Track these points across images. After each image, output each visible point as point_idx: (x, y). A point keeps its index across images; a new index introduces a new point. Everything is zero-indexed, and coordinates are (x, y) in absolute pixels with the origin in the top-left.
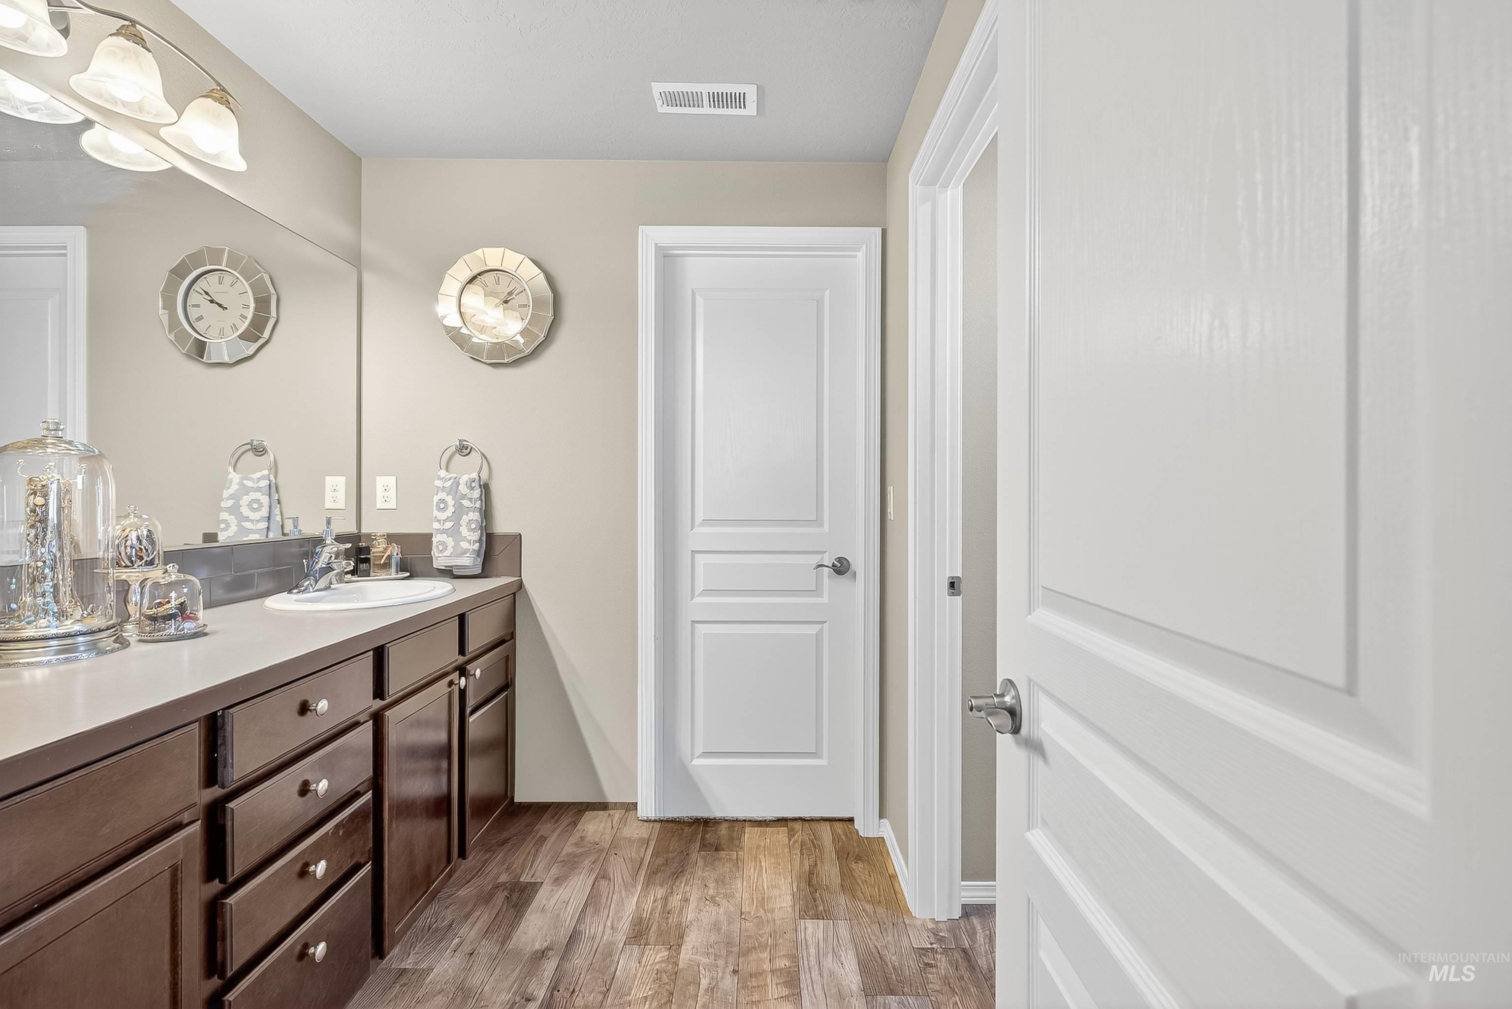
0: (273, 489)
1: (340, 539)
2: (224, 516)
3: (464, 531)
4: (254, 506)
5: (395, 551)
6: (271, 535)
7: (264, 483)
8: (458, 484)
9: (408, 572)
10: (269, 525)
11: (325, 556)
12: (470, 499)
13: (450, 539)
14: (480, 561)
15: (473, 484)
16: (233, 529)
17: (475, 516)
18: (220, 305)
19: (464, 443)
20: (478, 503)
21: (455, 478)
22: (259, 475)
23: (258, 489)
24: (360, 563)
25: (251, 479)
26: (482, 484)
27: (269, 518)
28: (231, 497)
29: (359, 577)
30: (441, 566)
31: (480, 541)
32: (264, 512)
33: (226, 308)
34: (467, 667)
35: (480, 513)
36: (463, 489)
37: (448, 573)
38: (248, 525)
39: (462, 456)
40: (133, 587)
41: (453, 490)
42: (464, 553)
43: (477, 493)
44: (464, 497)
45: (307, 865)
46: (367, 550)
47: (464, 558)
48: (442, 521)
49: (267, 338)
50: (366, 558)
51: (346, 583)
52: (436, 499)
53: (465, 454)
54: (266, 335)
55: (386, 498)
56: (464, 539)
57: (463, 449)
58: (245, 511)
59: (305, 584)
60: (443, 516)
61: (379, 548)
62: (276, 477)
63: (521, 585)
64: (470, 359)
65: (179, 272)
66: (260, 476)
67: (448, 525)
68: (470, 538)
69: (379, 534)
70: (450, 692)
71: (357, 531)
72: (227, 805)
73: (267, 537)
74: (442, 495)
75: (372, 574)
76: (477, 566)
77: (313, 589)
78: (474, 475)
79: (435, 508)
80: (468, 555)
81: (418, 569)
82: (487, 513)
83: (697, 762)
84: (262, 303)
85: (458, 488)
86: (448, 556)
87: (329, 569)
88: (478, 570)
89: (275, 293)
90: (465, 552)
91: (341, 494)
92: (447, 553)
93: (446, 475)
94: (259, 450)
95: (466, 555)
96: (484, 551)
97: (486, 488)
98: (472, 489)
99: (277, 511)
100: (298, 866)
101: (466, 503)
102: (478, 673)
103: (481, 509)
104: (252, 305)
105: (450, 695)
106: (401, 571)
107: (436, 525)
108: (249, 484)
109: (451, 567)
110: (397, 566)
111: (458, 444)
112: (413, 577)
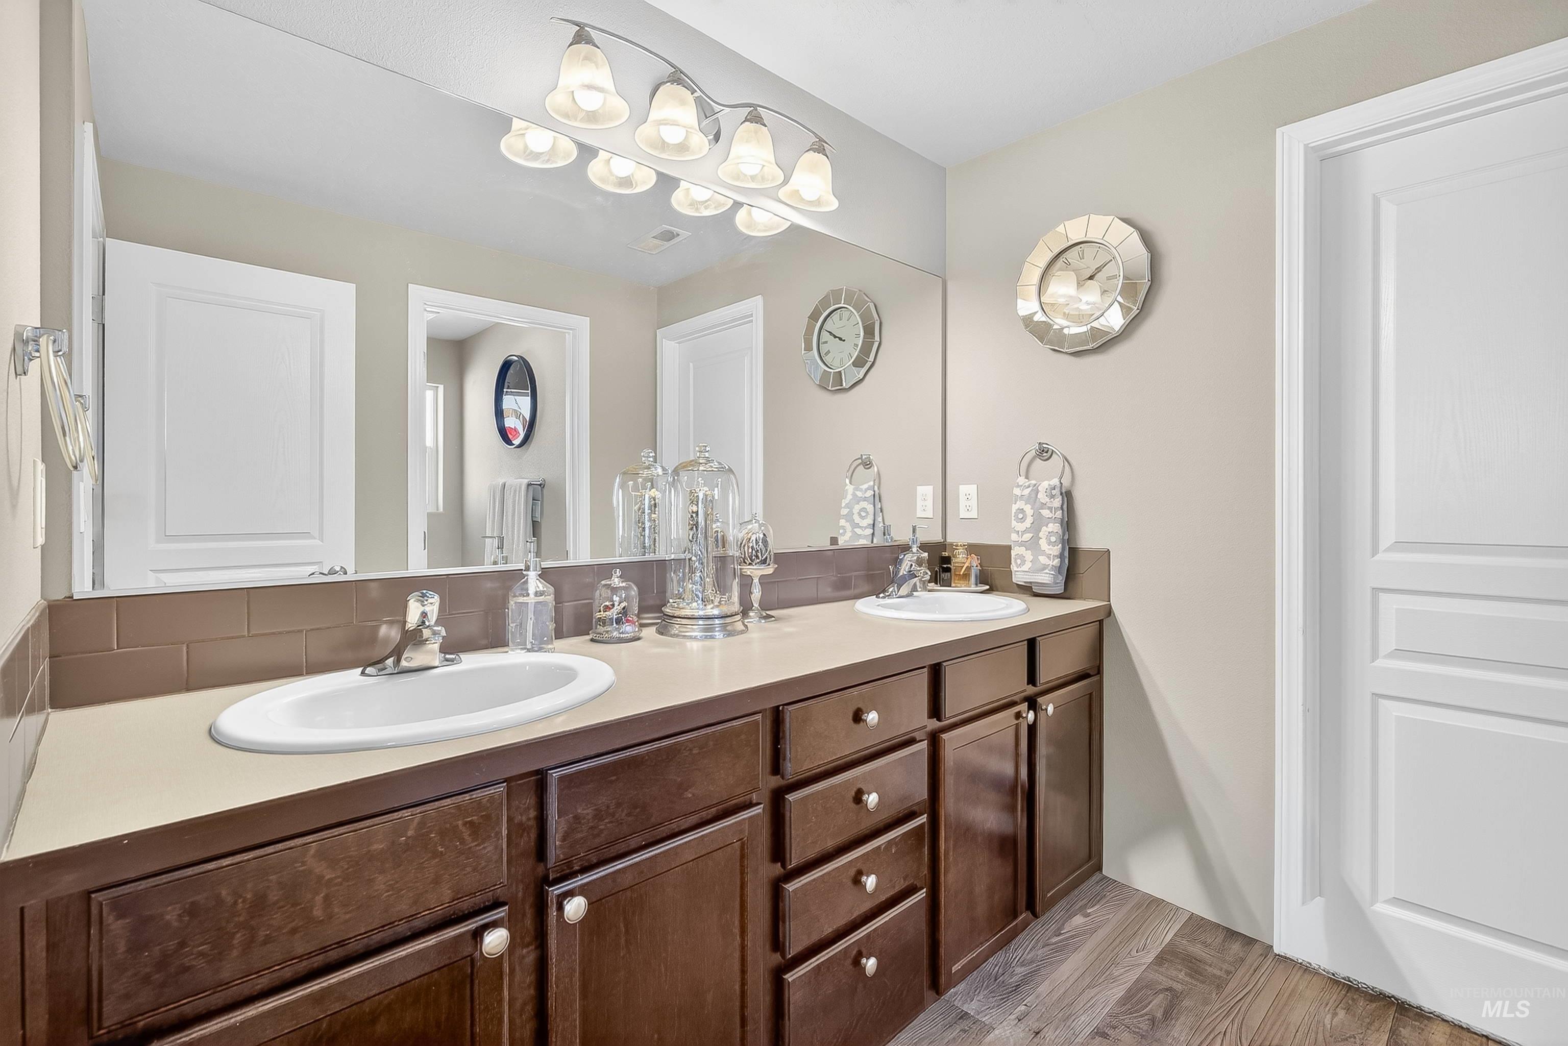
0: (877, 498)
1: (924, 547)
2: (842, 522)
3: (1043, 543)
4: (863, 512)
5: (974, 562)
6: (875, 541)
7: (871, 493)
8: (1037, 492)
9: (988, 585)
10: (874, 532)
11: (907, 563)
12: (1050, 509)
13: (1029, 552)
14: (1061, 579)
15: (1054, 492)
16: (849, 534)
17: (1055, 527)
18: (840, 339)
19: (1045, 446)
20: (1060, 512)
21: (1035, 485)
22: (865, 486)
23: (865, 499)
24: (943, 572)
25: (861, 490)
26: (1064, 491)
27: (874, 525)
28: (847, 506)
29: (941, 586)
30: (1021, 581)
31: (1061, 556)
32: (870, 521)
33: (844, 341)
34: (1038, 699)
35: (1061, 526)
36: (1042, 497)
37: (1027, 590)
38: (859, 531)
39: (1042, 460)
40: (754, 581)
41: (1033, 498)
42: (1044, 569)
43: (1057, 502)
44: (1043, 506)
45: (860, 873)
46: (947, 560)
47: (1043, 575)
48: (1020, 533)
49: (873, 361)
50: (947, 567)
51: (929, 591)
52: (1015, 508)
53: (1046, 458)
54: (871, 358)
55: (968, 507)
56: (1043, 553)
57: (1044, 453)
58: (857, 519)
59: (891, 590)
60: (1021, 527)
61: (961, 559)
62: (879, 488)
63: (1109, 612)
64: (1051, 351)
65: (814, 317)
66: (866, 488)
67: (1027, 536)
68: (1048, 552)
69: (959, 544)
70: (1017, 724)
71: (942, 541)
72: (786, 796)
73: (872, 542)
74: (1020, 504)
75: (953, 585)
76: (1059, 585)
77: (896, 595)
78: (1055, 482)
79: (1013, 518)
80: (1047, 571)
81: (998, 582)
82: (1069, 523)
83: (1381, 908)
84: (869, 331)
85: (1037, 495)
86: (1026, 571)
87: (912, 575)
88: (1059, 589)
89: (878, 318)
90: (1045, 567)
91: (929, 503)
92: (1025, 568)
93: (1025, 483)
94: (867, 464)
95: (1045, 571)
96: (1066, 568)
97: (1068, 496)
98: (1052, 497)
99: (880, 519)
100: (852, 872)
101: (1046, 513)
102: (1050, 709)
103: (1062, 520)
104: (862, 334)
105: (1017, 728)
106: (980, 583)
107: (1014, 537)
108: (859, 494)
109: (1031, 583)
110: (976, 580)
111: (1038, 448)
112: (993, 590)
